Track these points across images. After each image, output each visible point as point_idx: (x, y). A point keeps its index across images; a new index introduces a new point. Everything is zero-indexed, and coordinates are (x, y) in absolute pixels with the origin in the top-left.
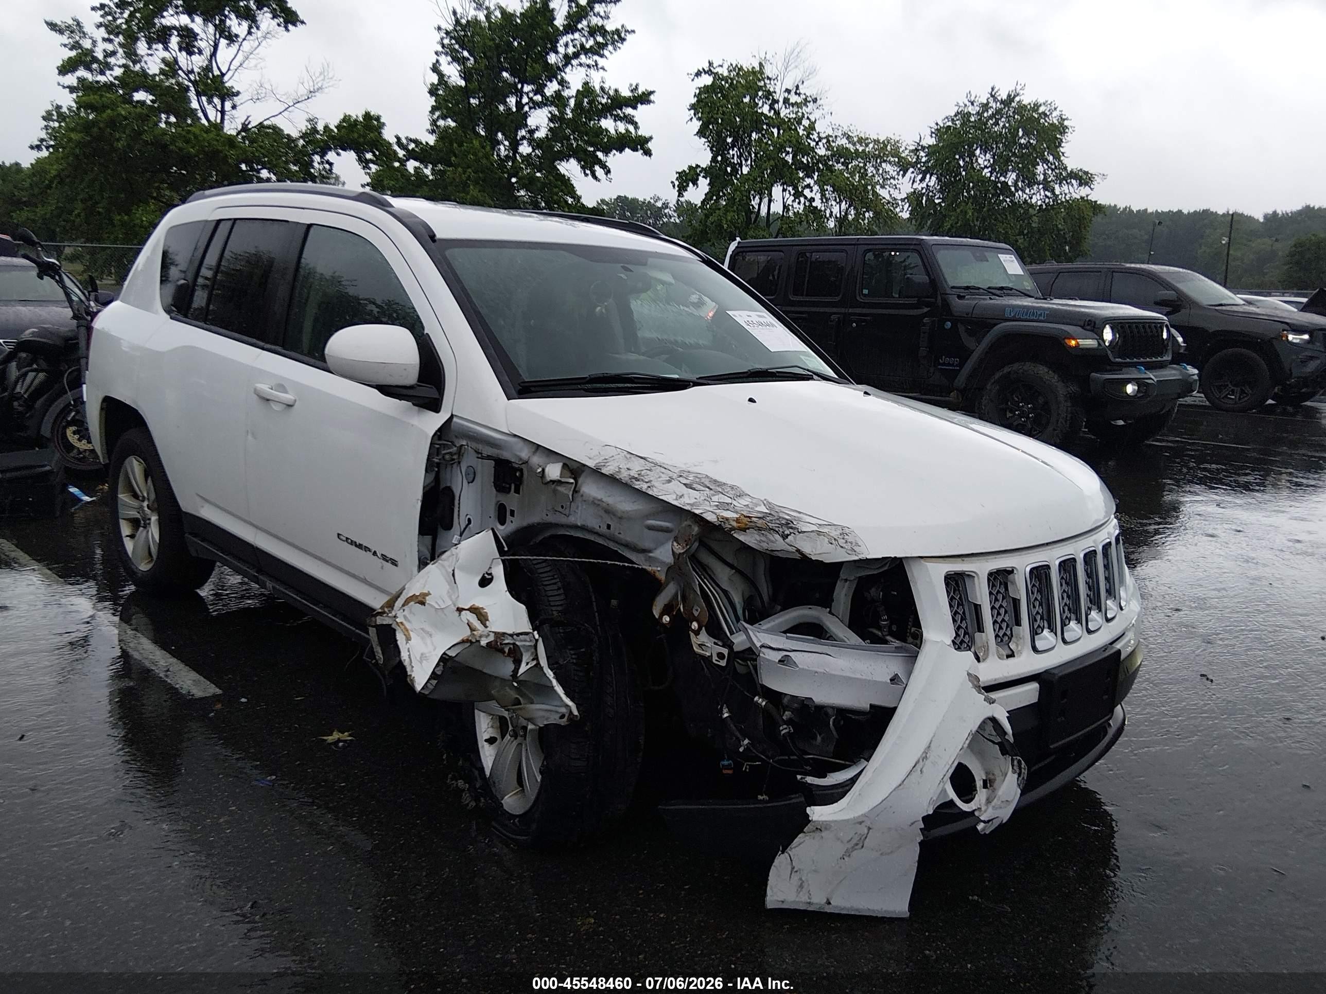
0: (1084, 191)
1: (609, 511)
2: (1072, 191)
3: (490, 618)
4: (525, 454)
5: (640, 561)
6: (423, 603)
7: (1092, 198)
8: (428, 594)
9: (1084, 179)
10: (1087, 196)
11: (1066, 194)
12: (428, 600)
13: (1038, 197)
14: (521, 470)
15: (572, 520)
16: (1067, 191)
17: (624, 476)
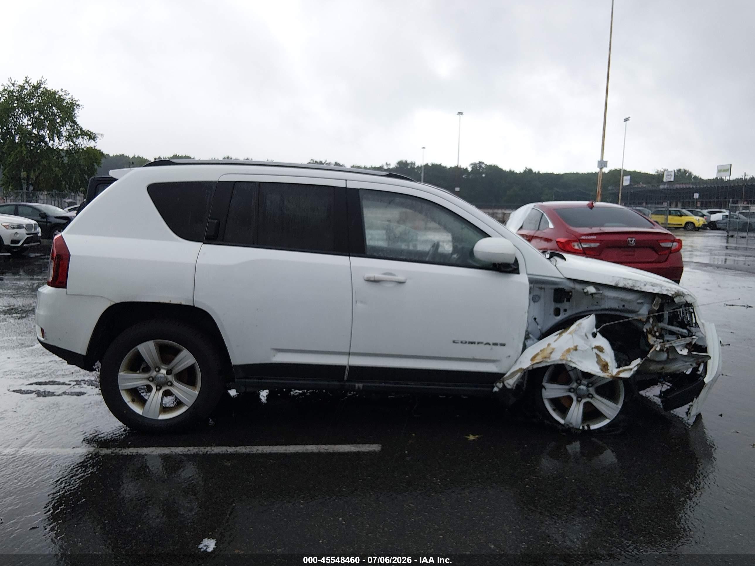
0: (91, 144)
1: (623, 300)
2: (83, 143)
3: (604, 348)
4: (571, 285)
5: (634, 317)
6: (576, 350)
7: (98, 148)
8: (577, 346)
9: (91, 136)
10: (95, 147)
11: (81, 145)
12: (578, 348)
13: (63, 145)
14: (571, 292)
15: (603, 307)
16: (82, 143)
17: (628, 286)
